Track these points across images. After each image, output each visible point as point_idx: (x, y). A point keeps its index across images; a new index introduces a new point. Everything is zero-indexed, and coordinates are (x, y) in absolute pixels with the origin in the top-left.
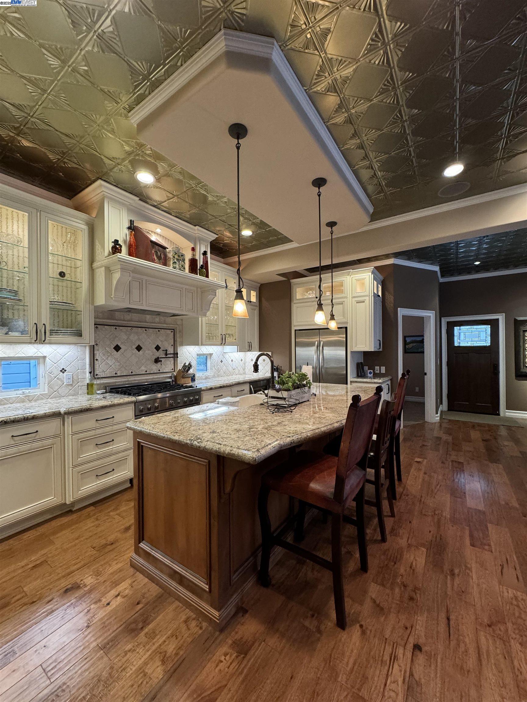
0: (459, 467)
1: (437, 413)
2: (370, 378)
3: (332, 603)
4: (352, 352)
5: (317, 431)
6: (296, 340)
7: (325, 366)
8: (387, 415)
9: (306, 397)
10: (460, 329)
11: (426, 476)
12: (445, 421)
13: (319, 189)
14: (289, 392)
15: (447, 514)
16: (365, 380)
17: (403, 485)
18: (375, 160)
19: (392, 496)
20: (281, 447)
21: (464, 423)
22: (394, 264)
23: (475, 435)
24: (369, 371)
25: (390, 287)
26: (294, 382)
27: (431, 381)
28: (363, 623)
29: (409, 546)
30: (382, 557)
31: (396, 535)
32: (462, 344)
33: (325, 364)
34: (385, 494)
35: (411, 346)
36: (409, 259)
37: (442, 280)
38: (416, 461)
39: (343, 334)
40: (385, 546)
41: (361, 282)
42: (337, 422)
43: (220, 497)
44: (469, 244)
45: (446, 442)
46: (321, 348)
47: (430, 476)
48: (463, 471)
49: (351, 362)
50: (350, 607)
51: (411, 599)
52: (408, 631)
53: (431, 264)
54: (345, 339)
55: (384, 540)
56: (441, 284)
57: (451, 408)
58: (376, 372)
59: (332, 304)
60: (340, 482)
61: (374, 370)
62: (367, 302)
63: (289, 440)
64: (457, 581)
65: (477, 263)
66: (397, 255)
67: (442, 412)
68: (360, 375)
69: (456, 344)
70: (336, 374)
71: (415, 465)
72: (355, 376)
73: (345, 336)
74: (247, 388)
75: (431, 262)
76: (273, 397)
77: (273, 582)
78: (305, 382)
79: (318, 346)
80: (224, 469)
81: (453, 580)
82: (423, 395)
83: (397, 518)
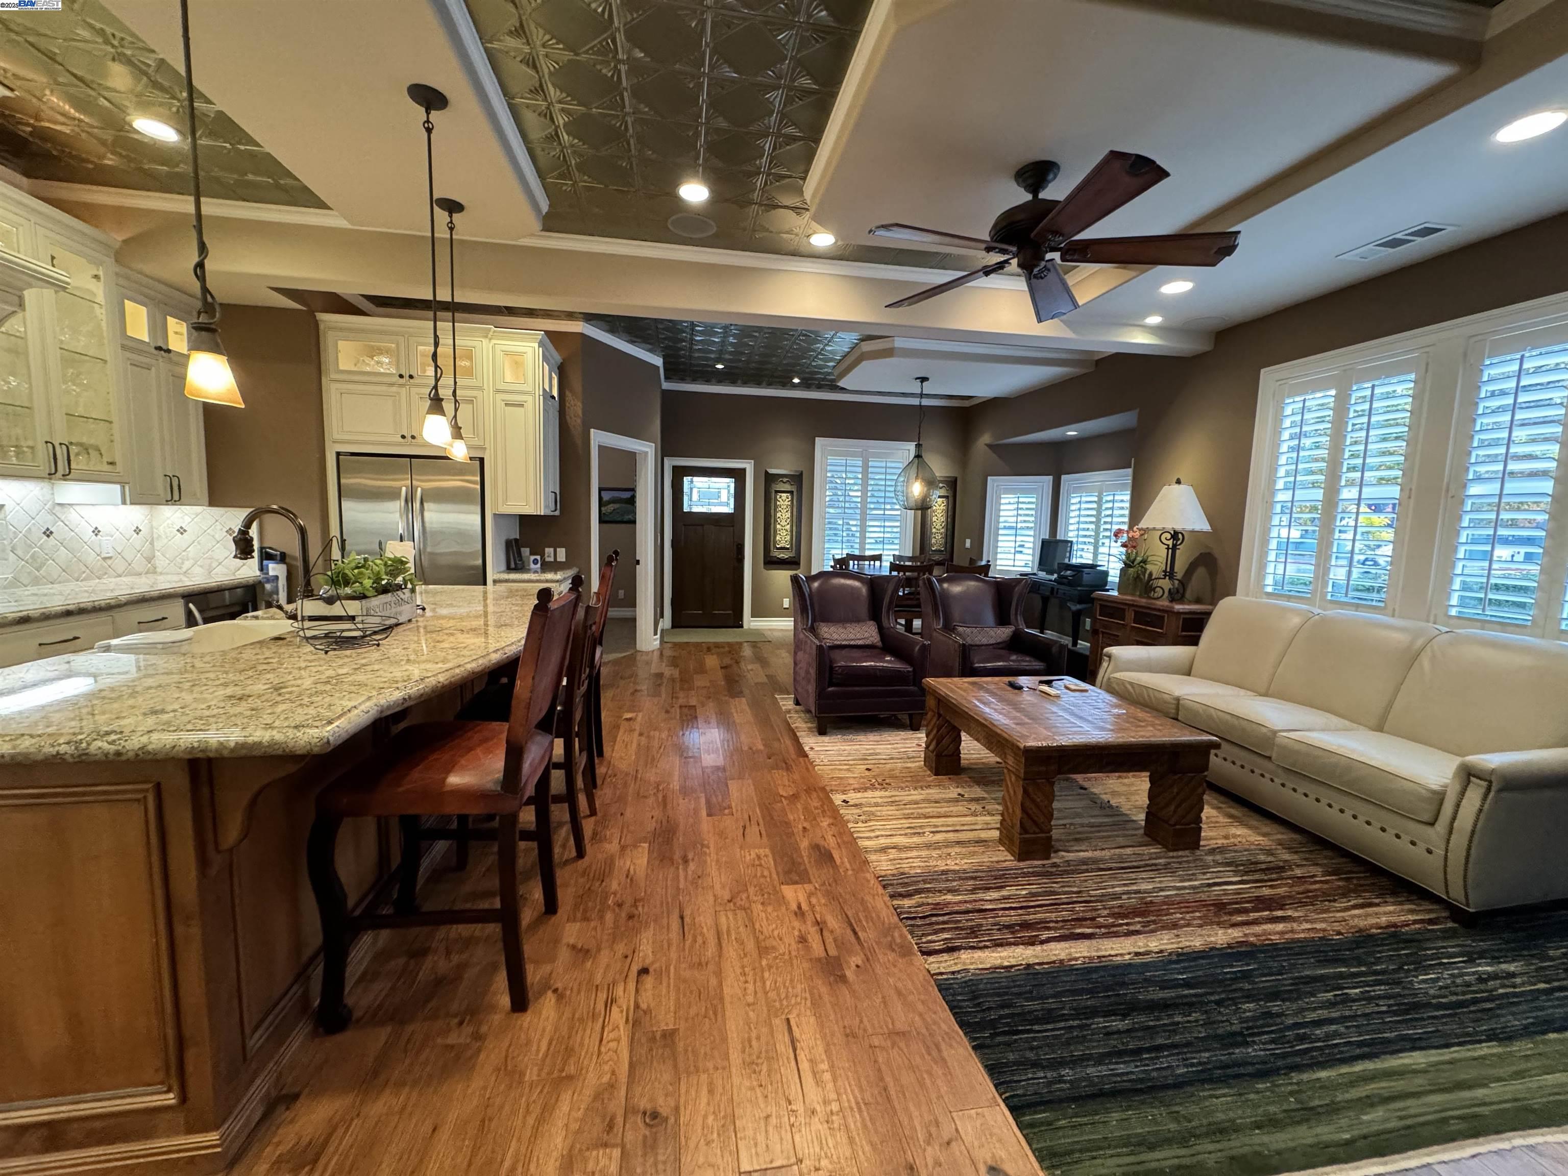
0: (689, 717)
1: (655, 634)
2: (536, 572)
3: (501, 980)
4: (496, 516)
5: (457, 671)
6: (343, 481)
7: (429, 549)
8: (586, 633)
9: (405, 613)
10: (692, 482)
11: (643, 738)
12: (669, 645)
13: (428, 113)
14: (364, 601)
15: (675, 785)
16: (526, 576)
17: (605, 763)
18: (559, 106)
19: (592, 782)
20: (382, 712)
21: (697, 645)
22: (582, 335)
23: (712, 661)
24: (532, 558)
25: (576, 382)
26: (378, 580)
27: (646, 573)
28: (559, 985)
29: (623, 848)
30: (581, 880)
31: (601, 841)
32: (695, 509)
33: (429, 542)
34: (580, 783)
35: (611, 507)
36: (612, 331)
37: (666, 385)
38: (627, 719)
39: (474, 475)
40: (582, 864)
41: (516, 360)
42: (496, 651)
43: (203, 862)
44: (709, 330)
45: (673, 680)
46: (417, 505)
47: (648, 737)
48: (696, 717)
49: (494, 538)
50: (533, 975)
51: (631, 917)
52: (629, 959)
53: (650, 351)
54: (478, 487)
55: (581, 854)
56: (666, 394)
57: (677, 624)
58: (547, 559)
59: (456, 401)
60: (514, 755)
61: (542, 555)
62: (529, 405)
63: (397, 695)
64: (692, 866)
65: (720, 366)
66: (589, 318)
67: (662, 630)
68: (513, 566)
69: (686, 509)
70: (457, 567)
71: (624, 725)
72: (503, 567)
73: (478, 479)
74: (177, 610)
75: (650, 347)
76: (312, 619)
77: (357, 1014)
78: (399, 580)
79: (410, 499)
80: (212, 793)
81: (685, 870)
82: (634, 605)
83: (599, 814)
